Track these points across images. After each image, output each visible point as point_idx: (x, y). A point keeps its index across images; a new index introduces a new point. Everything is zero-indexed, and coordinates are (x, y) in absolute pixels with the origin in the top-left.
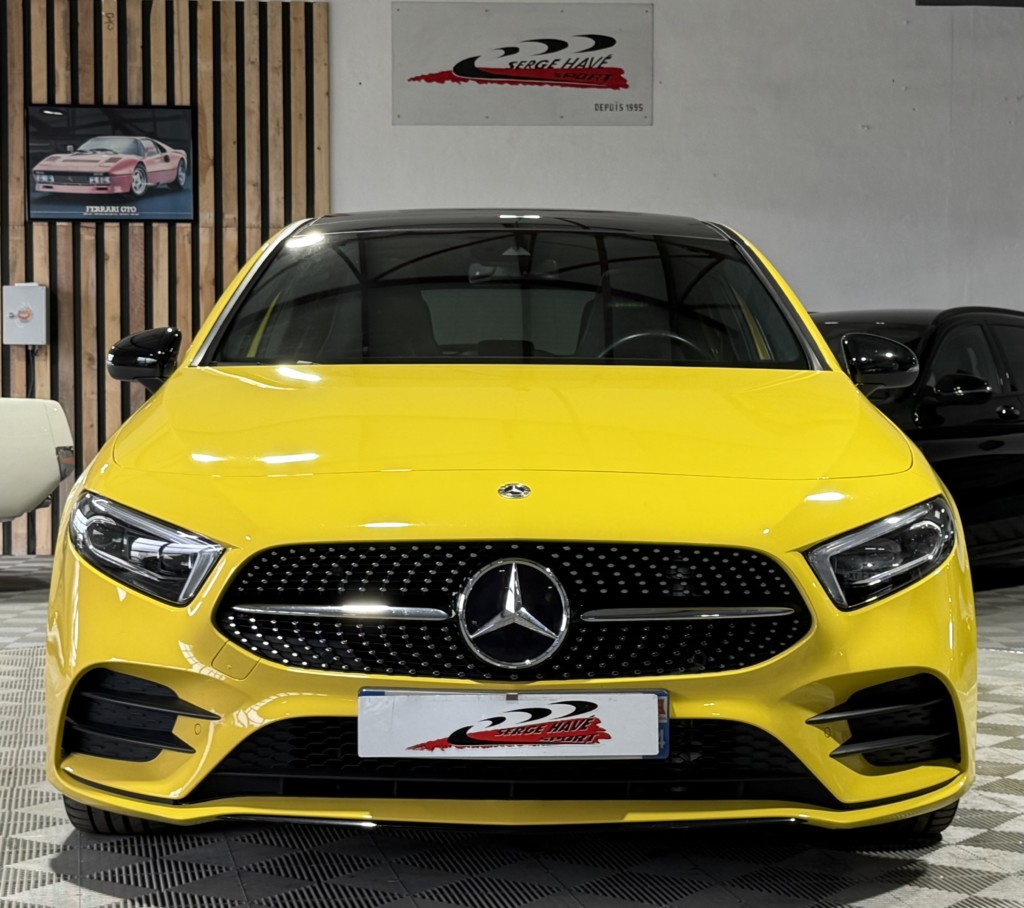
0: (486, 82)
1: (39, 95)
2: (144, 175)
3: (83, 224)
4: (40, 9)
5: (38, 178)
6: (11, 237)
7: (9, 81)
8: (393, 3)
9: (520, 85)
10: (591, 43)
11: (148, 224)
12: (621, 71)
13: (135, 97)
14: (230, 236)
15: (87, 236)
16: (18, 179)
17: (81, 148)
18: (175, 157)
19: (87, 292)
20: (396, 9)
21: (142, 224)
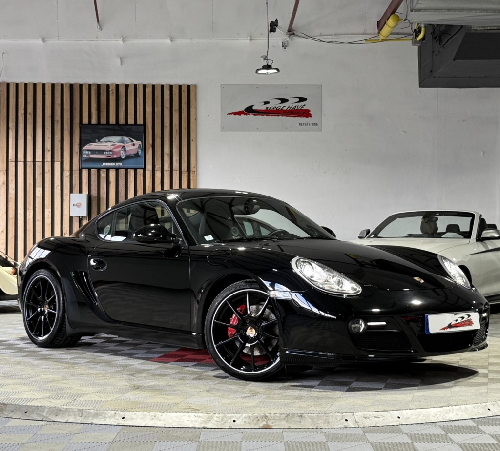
0: (257, 115)
1: (85, 121)
2: (125, 151)
3: (101, 170)
4: (86, 88)
5: (84, 152)
6: (74, 175)
7: (74, 116)
8: (221, 85)
9: (270, 116)
10: (298, 100)
11: (126, 170)
12: (309, 111)
13: (122, 121)
14: (158, 174)
15: (103, 174)
16: (77, 153)
17: (101, 141)
18: (137, 144)
19: (103, 196)
20: (222, 86)
21: (124, 170)
